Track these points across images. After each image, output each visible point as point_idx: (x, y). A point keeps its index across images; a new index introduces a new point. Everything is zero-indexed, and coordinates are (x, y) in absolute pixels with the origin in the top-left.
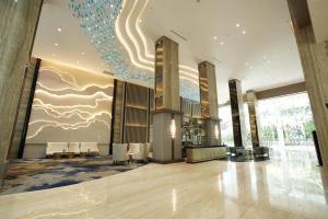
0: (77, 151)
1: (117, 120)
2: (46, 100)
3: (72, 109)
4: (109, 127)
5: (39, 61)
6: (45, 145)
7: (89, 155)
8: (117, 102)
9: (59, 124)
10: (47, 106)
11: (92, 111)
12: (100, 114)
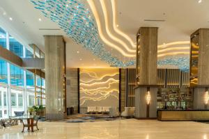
0: (100, 111)
1: (122, 94)
2: (85, 88)
3: (97, 90)
4: (118, 98)
5: (78, 69)
6: (87, 108)
7: (106, 113)
8: (122, 83)
9: (91, 99)
10: (86, 90)
11: (107, 90)
12: (112, 91)
